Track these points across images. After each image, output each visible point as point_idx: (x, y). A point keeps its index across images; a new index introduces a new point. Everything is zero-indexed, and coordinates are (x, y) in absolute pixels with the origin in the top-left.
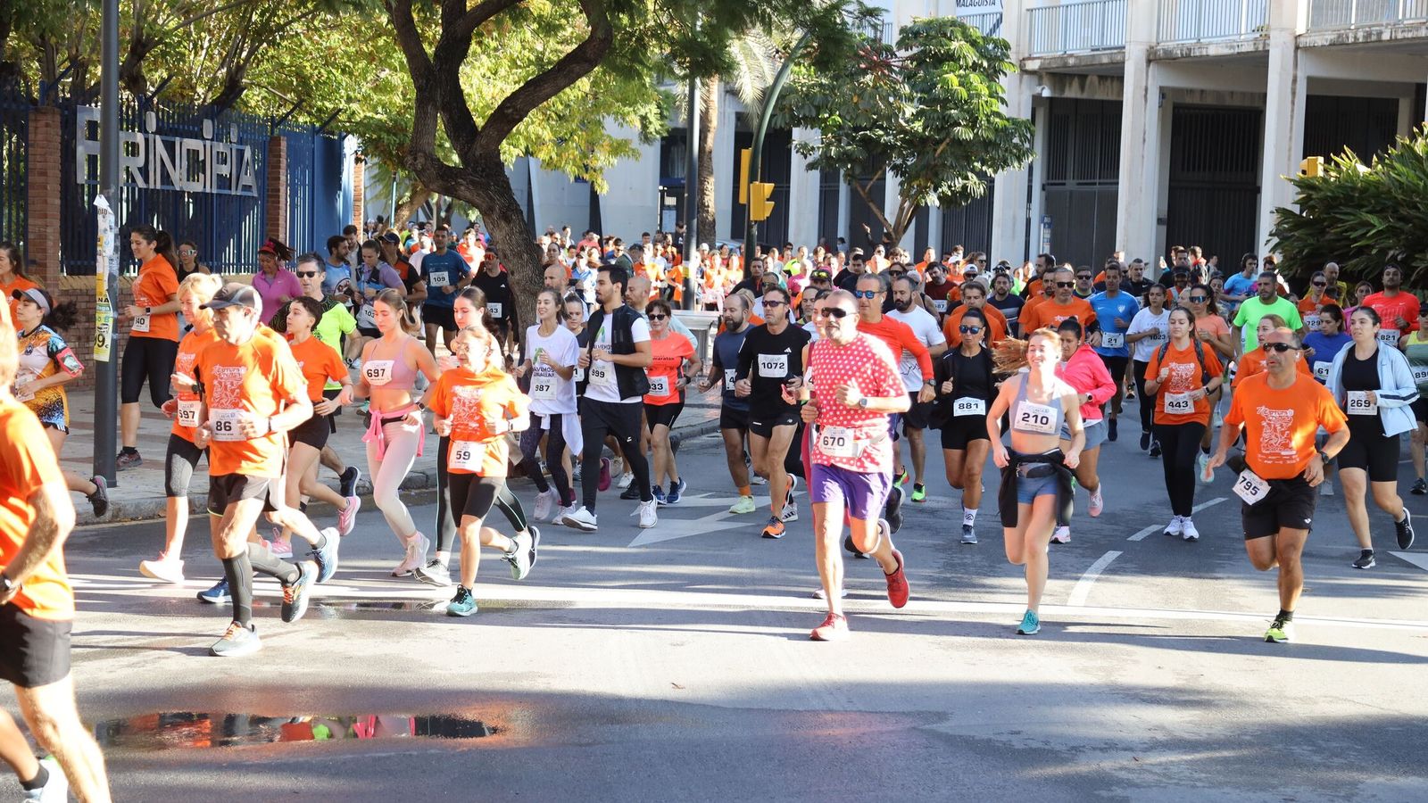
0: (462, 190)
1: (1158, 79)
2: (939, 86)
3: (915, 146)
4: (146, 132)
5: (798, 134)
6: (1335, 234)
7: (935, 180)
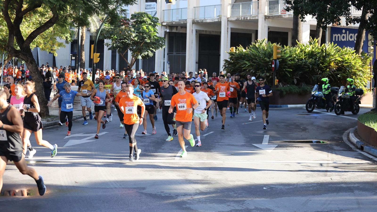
0: (21, 56)
1: (195, 28)
2: (141, 29)
3: (135, 44)
5: (106, 41)
6: (238, 66)
7: (140, 52)
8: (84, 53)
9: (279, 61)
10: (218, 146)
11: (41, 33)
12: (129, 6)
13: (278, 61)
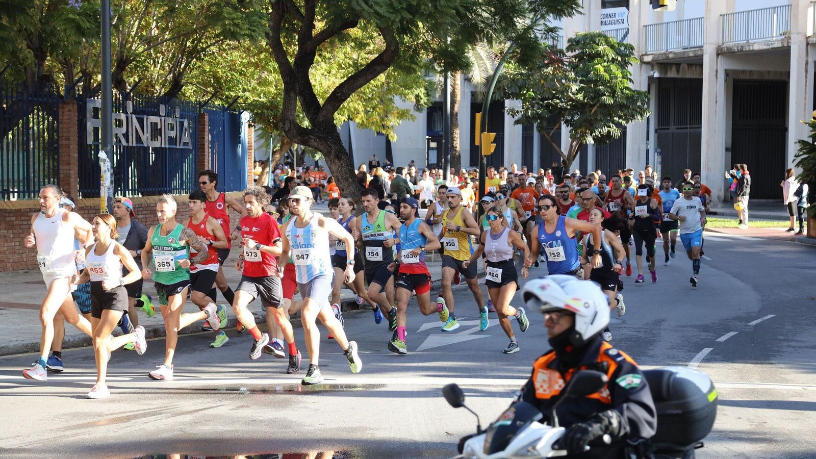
0: (313, 142)
1: (723, 65)
2: (592, 72)
3: (578, 108)
4: (127, 113)
5: (508, 103)
7: (591, 128)
10: (788, 350)
11: (358, 89)
12: (564, 19)
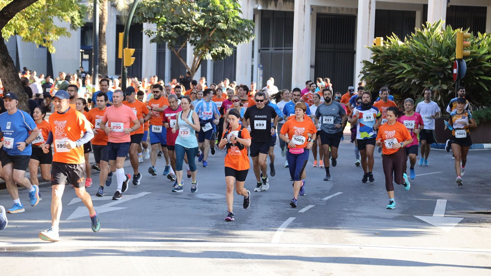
2: (211, 4)
3: (200, 32)
5: (146, 26)
6: (389, 72)
7: (210, 47)
8: (105, 49)
9: (467, 63)
10: (350, 219)
11: (23, 9)
13: (464, 62)
